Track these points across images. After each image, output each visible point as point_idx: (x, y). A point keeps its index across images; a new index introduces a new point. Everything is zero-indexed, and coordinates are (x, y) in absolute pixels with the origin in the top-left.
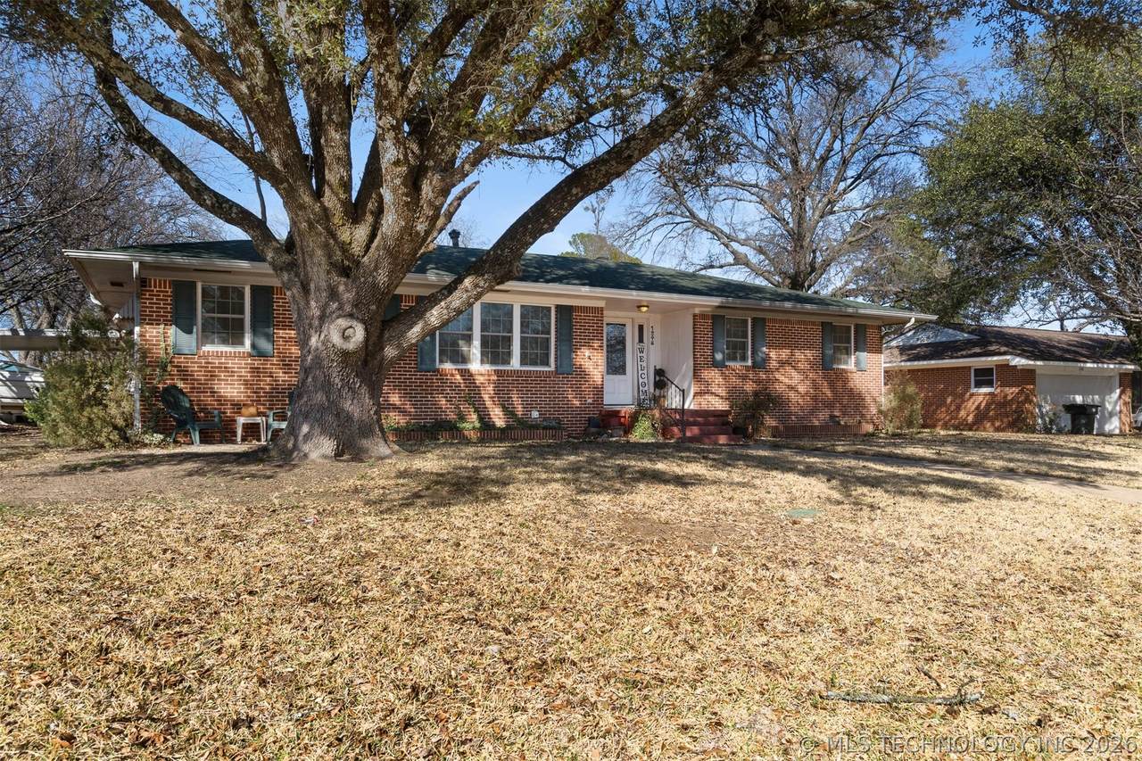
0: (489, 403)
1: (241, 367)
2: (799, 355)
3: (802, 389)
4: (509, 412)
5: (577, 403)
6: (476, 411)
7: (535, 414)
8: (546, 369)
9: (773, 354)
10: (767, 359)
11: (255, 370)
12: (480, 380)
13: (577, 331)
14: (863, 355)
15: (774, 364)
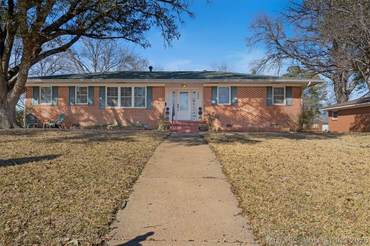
0: (121, 119)
1: (48, 108)
2: (253, 100)
3: (255, 114)
4: (128, 121)
5: (152, 119)
6: (117, 121)
7: (138, 122)
8: (144, 108)
9: (240, 100)
10: (237, 102)
11: (52, 110)
12: (118, 112)
13: (154, 95)
14: (290, 99)
15: (240, 104)
